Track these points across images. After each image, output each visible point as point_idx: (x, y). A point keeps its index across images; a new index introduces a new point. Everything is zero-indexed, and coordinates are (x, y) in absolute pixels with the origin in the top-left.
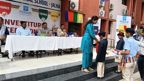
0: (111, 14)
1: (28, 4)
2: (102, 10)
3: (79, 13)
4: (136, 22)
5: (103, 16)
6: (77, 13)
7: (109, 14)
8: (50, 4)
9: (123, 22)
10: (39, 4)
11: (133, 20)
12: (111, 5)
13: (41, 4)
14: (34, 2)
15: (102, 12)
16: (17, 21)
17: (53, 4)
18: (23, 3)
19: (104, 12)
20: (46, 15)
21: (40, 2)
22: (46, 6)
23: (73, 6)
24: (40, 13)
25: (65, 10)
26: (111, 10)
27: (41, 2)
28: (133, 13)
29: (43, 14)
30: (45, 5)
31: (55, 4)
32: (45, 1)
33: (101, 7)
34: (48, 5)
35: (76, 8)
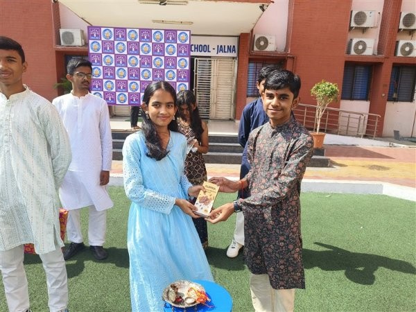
0: (407, 45)
5: (368, 53)
8: (214, 49)
13: (197, 51)
15: (360, 43)
27: (197, 48)
30: (206, 52)
31: (225, 46)
32: (204, 46)
34: (210, 52)
35: (271, 48)
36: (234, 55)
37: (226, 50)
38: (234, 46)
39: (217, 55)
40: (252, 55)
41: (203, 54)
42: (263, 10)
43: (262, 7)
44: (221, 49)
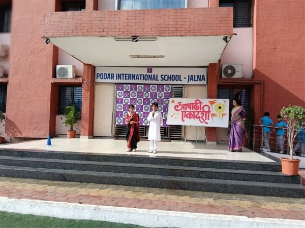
8: (185, 78)
13: (170, 80)
14: (160, 80)
17: (192, 76)
21: (168, 78)
30: (178, 80)
31: (195, 75)
32: (176, 76)
34: (181, 80)
35: (238, 75)
36: (204, 82)
37: (196, 79)
38: (203, 76)
39: (188, 83)
40: (221, 82)
41: (175, 82)
42: (227, 41)
43: (225, 39)
44: (191, 78)
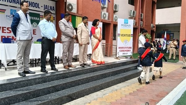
0: (116, 17)
1: (16, 7)
2: (104, 12)
3: (78, 16)
4: (146, 24)
5: (107, 19)
6: (75, 16)
7: (113, 16)
9: (124, 25)
10: (30, 6)
11: (142, 22)
12: (116, 5)
13: (31, 6)
15: (105, 14)
16: (3, 28)
18: (10, 6)
19: (107, 14)
20: (38, 19)
22: (37, 9)
23: (70, 7)
24: (31, 17)
25: (61, 13)
26: (115, 12)
27: (31, 4)
28: (142, 14)
29: (34, 18)
30: (37, 7)
31: (48, 6)
32: (36, 3)
33: (103, 8)
34: (39, 8)
35: (74, 11)
36: (54, 12)
37: (49, 8)
38: (53, 7)
44: (46, 7)
